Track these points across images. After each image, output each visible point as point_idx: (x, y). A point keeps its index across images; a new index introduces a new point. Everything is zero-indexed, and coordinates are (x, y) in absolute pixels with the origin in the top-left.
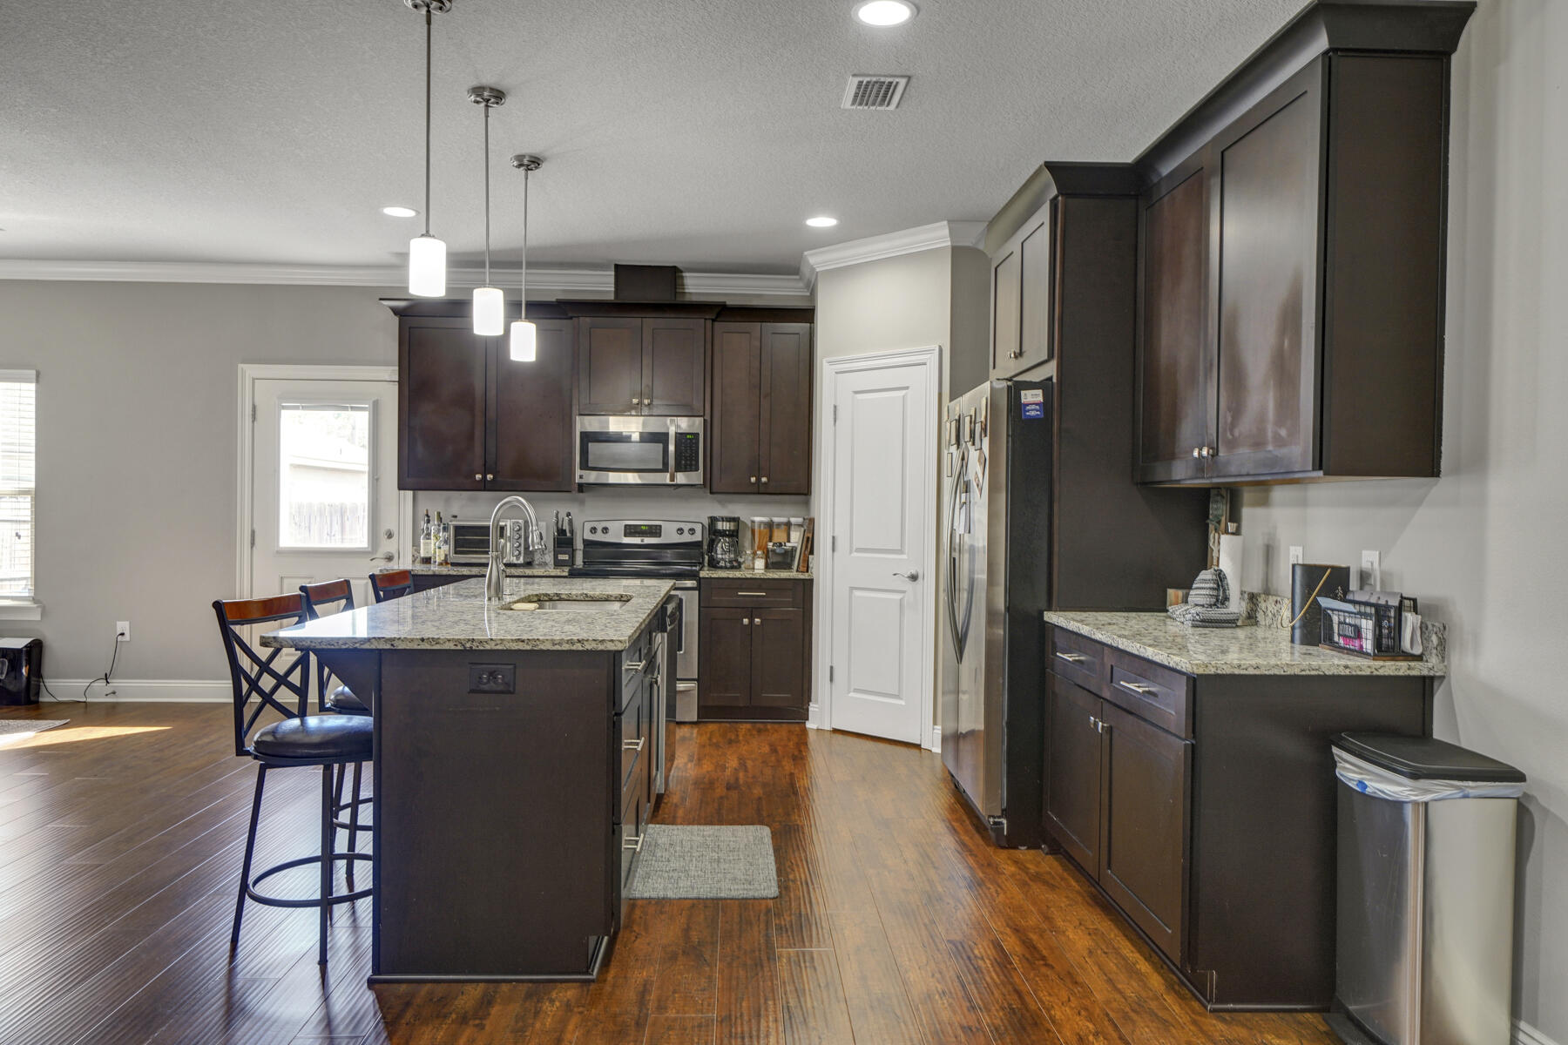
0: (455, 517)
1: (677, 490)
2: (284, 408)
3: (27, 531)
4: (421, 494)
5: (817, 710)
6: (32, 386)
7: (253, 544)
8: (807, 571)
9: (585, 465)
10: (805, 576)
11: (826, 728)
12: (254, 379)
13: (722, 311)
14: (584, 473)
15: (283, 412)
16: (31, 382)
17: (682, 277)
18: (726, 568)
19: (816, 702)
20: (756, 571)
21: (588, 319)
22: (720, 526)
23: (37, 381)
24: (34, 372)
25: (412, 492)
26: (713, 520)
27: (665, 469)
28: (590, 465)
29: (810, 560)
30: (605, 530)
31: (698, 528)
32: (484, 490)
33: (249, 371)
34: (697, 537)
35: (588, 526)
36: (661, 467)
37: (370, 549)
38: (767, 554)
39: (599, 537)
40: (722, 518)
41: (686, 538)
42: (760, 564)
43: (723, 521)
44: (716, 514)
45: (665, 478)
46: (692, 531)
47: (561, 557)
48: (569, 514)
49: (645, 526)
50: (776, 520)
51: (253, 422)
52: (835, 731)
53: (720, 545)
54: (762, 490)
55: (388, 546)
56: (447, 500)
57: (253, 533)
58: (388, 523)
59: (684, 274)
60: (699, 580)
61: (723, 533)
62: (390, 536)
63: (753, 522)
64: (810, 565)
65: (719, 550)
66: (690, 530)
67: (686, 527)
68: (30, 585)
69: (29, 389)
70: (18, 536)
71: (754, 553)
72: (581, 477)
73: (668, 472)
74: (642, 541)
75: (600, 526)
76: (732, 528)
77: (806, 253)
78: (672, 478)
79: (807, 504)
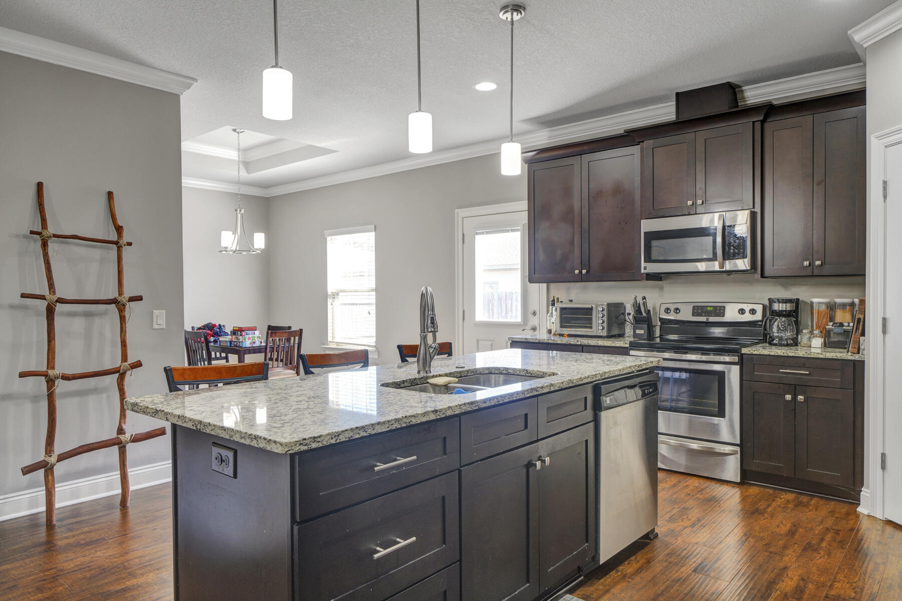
0: (571, 301)
1: (732, 276)
2: (477, 234)
3: (373, 309)
4: (552, 285)
5: (868, 495)
6: (373, 233)
7: (464, 319)
8: (859, 353)
9: (648, 259)
10: (857, 357)
11: (878, 517)
12: (463, 218)
13: (769, 110)
14: (648, 265)
15: (477, 237)
16: (372, 231)
17: (742, 91)
18: (781, 345)
19: (868, 488)
20: (813, 350)
21: (651, 142)
22: (777, 307)
23: (375, 231)
24: (373, 226)
25: (545, 284)
26: (771, 301)
27: (714, 258)
28: (653, 258)
29: (861, 342)
30: (677, 310)
31: (759, 309)
32: (582, 281)
33: (462, 213)
34: (758, 316)
35: (663, 307)
36: (711, 256)
37: (522, 323)
38: (826, 334)
39: (672, 317)
40: (778, 300)
41: (747, 317)
42: (817, 342)
43: (779, 302)
44: (774, 296)
45: (716, 266)
46: (753, 312)
47: (638, 332)
48: (644, 298)
49: (711, 306)
50: (838, 300)
51: (463, 244)
52: (889, 522)
53: (776, 323)
54: (816, 272)
55: (534, 321)
56: (568, 289)
57: (464, 311)
58: (534, 305)
59: (743, 88)
60: (742, 356)
61: (780, 314)
62: (534, 313)
63: (812, 303)
64: (862, 347)
65: (775, 329)
66: (750, 310)
67: (747, 307)
68: (374, 340)
69: (372, 235)
70: (369, 313)
71: (811, 332)
72: (645, 268)
73: (717, 261)
74: (707, 319)
75: (672, 307)
76: (788, 309)
77: (849, 32)
78: (722, 266)
79: (863, 285)
